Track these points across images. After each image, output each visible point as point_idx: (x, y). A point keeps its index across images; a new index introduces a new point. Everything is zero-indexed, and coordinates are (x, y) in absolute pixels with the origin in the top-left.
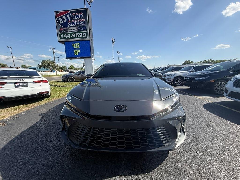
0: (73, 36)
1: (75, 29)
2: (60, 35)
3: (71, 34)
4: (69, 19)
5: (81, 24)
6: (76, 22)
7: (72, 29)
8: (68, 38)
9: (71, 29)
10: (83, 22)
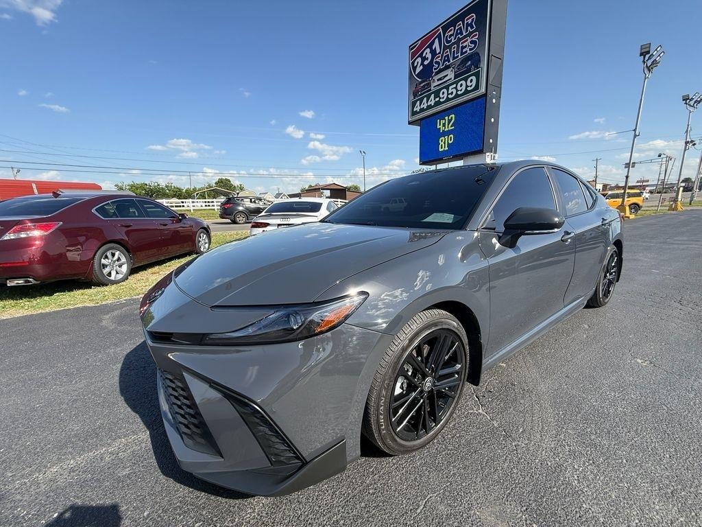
0: (440, 98)
1: (447, 75)
2: (414, 104)
3: (437, 94)
4: (438, 51)
5: (466, 52)
6: (454, 51)
7: (441, 76)
8: (430, 107)
9: (438, 80)
10: (472, 42)
